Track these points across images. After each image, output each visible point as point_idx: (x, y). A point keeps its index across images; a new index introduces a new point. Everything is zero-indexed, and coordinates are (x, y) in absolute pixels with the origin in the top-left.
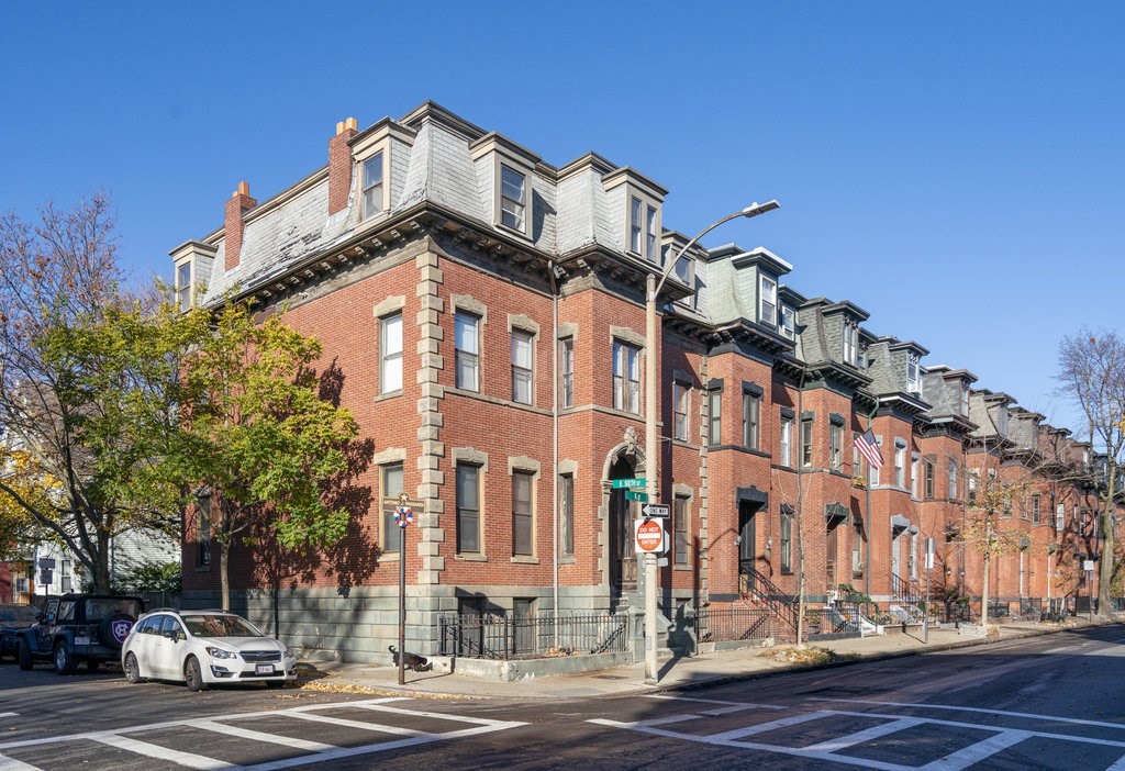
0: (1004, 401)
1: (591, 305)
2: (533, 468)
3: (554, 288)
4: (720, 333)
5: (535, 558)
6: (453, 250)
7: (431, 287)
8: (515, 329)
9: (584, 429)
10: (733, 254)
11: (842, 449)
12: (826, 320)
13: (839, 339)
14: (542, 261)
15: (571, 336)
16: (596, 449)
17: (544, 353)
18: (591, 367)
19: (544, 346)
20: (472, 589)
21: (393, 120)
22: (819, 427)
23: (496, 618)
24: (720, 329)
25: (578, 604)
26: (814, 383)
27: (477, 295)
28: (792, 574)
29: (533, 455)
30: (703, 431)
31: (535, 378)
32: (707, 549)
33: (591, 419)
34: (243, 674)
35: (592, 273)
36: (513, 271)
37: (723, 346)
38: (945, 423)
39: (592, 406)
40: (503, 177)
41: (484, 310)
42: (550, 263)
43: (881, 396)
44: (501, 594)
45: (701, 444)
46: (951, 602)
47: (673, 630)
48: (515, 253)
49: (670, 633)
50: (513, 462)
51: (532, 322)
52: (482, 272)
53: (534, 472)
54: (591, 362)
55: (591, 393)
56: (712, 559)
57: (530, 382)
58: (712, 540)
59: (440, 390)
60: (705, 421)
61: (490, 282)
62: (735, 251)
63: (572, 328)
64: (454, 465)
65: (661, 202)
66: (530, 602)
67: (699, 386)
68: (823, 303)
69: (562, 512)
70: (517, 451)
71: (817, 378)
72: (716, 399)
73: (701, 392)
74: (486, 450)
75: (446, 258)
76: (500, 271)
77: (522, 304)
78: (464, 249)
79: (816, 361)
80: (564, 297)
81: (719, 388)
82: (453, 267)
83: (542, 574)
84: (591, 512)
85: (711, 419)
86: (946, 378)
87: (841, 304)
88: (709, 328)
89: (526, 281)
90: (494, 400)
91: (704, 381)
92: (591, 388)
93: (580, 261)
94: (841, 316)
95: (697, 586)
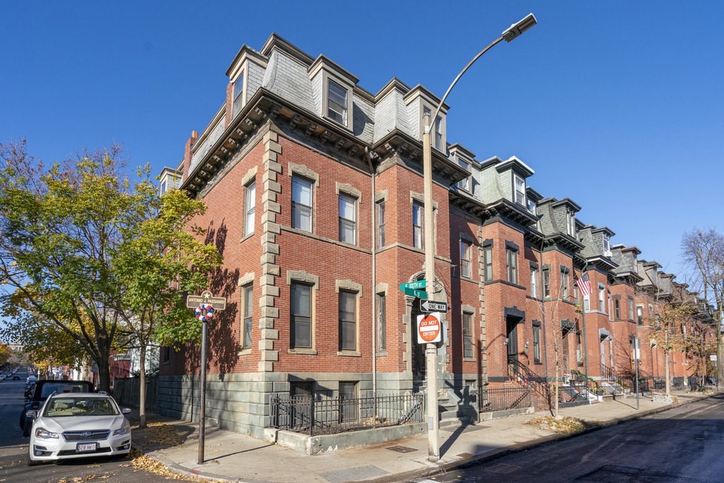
0: (655, 266)
1: (396, 176)
2: (356, 289)
3: (372, 168)
4: (490, 210)
5: (358, 352)
6: (291, 132)
7: (270, 155)
8: (342, 193)
9: (392, 260)
10: (496, 164)
11: (568, 288)
12: (555, 211)
13: (563, 221)
14: (361, 147)
15: (383, 200)
16: (401, 273)
17: (365, 212)
18: (396, 217)
19: (364, 206)
20: (303, 376)
21: (249, 47)
22: (554, 273)
23: (324, 397)
24: (489, 207)
25: (389, 385)
26: (549, 248)
27: (311, 165)
28: (541, 364)
29: (356, 280)
30: (481, 272)
31: (358, 227)
32: (486, 348)
33: (396, 253)
34: (61, 453)
35: (396, 154)
36: (340, 154)
37: (492, 219)
38: (625, 277)
39: (397, 244)
40: (329, 87)
41: (316, 177)
42: (366, 148)
43: (588, 259)
44: (328, 379)
45: (480, 280)
46: (635, 381)
47: (461, 404)
48: (339, 139)
49: (460, 406)
50: (339, 283)
51: (355, 189)
52: (315, 151)
53: (357, 292)
54: (396, 214)
55: (396, 235)
56: (489, 354)
57: (355, 231)
58: (488, 342)
59: (277, 228)
60: (482, 266)
61: (322, 159)
62: (497, 161)
63: (384, 193)
64: (289, 282)
65: (445, 113)
66: (354, 384)
67: (477, 244)
68: (552, 201)
69: (378, 320)
70: (342, 276)
71: (551, 244)
72: (489, 253)
73: (479, 248)
74: (317, 274)
75: (285, 138)
76: (329, 153)
77: (347, 177)
78: (300, 133)
79: (551, 234)
80: (379, 174)
81: (490, 245)
82: (291, 144)
83: (364, 364)
84: (397, 319)
85: (486, 265)
86: (623, 252)
87: (564, 200)
88: (483, 207)
89: (350, 162)
90: (324, 239)
91: (481, 241)
92: (396, 231)
93: (387, 145)
94: (564, 208)
95: (480, 372)
